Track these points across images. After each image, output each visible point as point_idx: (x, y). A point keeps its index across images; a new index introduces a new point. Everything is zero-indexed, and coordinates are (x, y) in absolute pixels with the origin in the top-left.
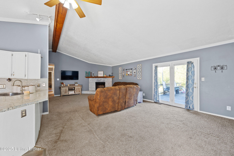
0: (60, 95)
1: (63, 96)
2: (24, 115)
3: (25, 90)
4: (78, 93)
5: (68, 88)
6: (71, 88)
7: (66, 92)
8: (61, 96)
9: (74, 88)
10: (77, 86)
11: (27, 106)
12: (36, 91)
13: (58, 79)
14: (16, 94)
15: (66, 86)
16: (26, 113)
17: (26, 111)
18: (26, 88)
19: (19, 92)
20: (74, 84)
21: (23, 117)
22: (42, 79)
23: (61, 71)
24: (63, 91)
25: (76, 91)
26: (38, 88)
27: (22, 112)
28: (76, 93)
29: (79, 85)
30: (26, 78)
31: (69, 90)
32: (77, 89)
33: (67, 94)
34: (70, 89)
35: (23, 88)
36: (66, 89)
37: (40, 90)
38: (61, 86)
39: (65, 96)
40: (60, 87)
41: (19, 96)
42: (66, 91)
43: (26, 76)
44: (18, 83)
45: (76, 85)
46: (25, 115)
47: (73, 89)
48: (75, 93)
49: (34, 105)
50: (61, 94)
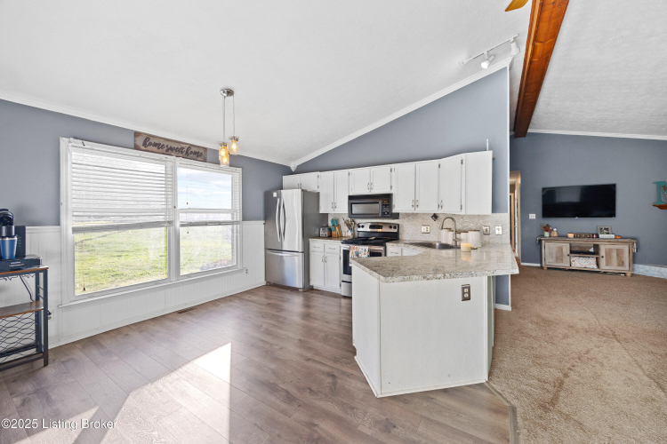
0: (539, 265)
1: (548, 268)
2: (466, 295)
3: (460, 240)
4: (614, 267)
5: (568, 245)
6: (580, 247)
7: (559, 258)
8: (542, 267)
9: (596, 247)
10: (609, 241)
11: (474, 278)
12: (484, 245)
13: (532, 216)
14: (445, 247)
15: (562, 237)
16: (469, 293)
17: (469, 288)
18: (463, 235)
19: (450, 242)
20: (594, 232)
21: (464, 299)
22: (494, 214)
23: (544, 189)
24: (551, 254)
25: (603, 262)
26: (486, 238)
27: (463, 289)
28: (604, 267)
29: (620, 238)
30: (463, 213)
31: (572, 252)
32: (609, 253)
33: (565, 265)
34: (577, 249)
35: (458, 236)
36: (561, 249)
37: (489, 243)
38: (543, 236)
39: (555, 269)
40: (540, 241)
41: (450, 252)
42: (562, 255)
43: (463, 207)
44: (448, 224)
45: (601, 236)
46: (469, 299)
47: (592, 250)
48: (598, 264)
49: (485, 279)
50: (541, 263)
